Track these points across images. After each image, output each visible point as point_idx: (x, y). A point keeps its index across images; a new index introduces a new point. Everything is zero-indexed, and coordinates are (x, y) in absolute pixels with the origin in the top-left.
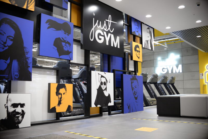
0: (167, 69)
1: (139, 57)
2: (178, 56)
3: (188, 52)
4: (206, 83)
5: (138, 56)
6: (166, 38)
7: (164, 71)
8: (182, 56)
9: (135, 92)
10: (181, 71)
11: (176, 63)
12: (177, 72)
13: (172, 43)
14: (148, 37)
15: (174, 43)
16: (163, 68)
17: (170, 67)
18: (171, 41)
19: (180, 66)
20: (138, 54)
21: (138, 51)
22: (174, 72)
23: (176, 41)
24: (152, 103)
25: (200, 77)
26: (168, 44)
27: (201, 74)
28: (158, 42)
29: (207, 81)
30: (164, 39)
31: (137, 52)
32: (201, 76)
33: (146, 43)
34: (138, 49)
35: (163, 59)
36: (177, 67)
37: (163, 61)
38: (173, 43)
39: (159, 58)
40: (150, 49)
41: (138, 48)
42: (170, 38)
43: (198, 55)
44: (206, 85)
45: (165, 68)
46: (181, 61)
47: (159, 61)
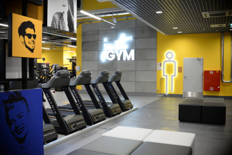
0: (115, 54)
1: (32, 48)
2: (130, 38)
3: (143, 32)
4: (164, 75)
5: (31, 46)
6: (114, 11)
7: (111, 57)
8: (135, 38)
9: (17, 128)
10: (133, 59)
11: (127, 47)
12: (129, 59)
13: (122, 20)
14: (64, 6)
15: (126, 19)
16: (110, 54)
17: (119, 52)
18: (123, 17)
19: (133, 52)
20: (31, 42)
21: (30, 36)
22: (124, 59)
23: (128, 17)
24: (74, 126)
25: (158, 68)
26: (118, 20)
27: (160, 63)
28: (102, 18)
29: (166, 74)
30: (111, 13)
31: (26, 37)
32: (158, 66)
33: (57, 17)
34: (29, 31)
35: (111, 40)
36: (129, 52)
37: (111, 44)
38: (124, 19)
39: (105, 39)
40: (67, 29)
41: (32, 30)
42: (119, 12)
43: (156, 37)
44: (164, 78)
45: (113, 53)
46: (134, 45)
47: (105, 43)
